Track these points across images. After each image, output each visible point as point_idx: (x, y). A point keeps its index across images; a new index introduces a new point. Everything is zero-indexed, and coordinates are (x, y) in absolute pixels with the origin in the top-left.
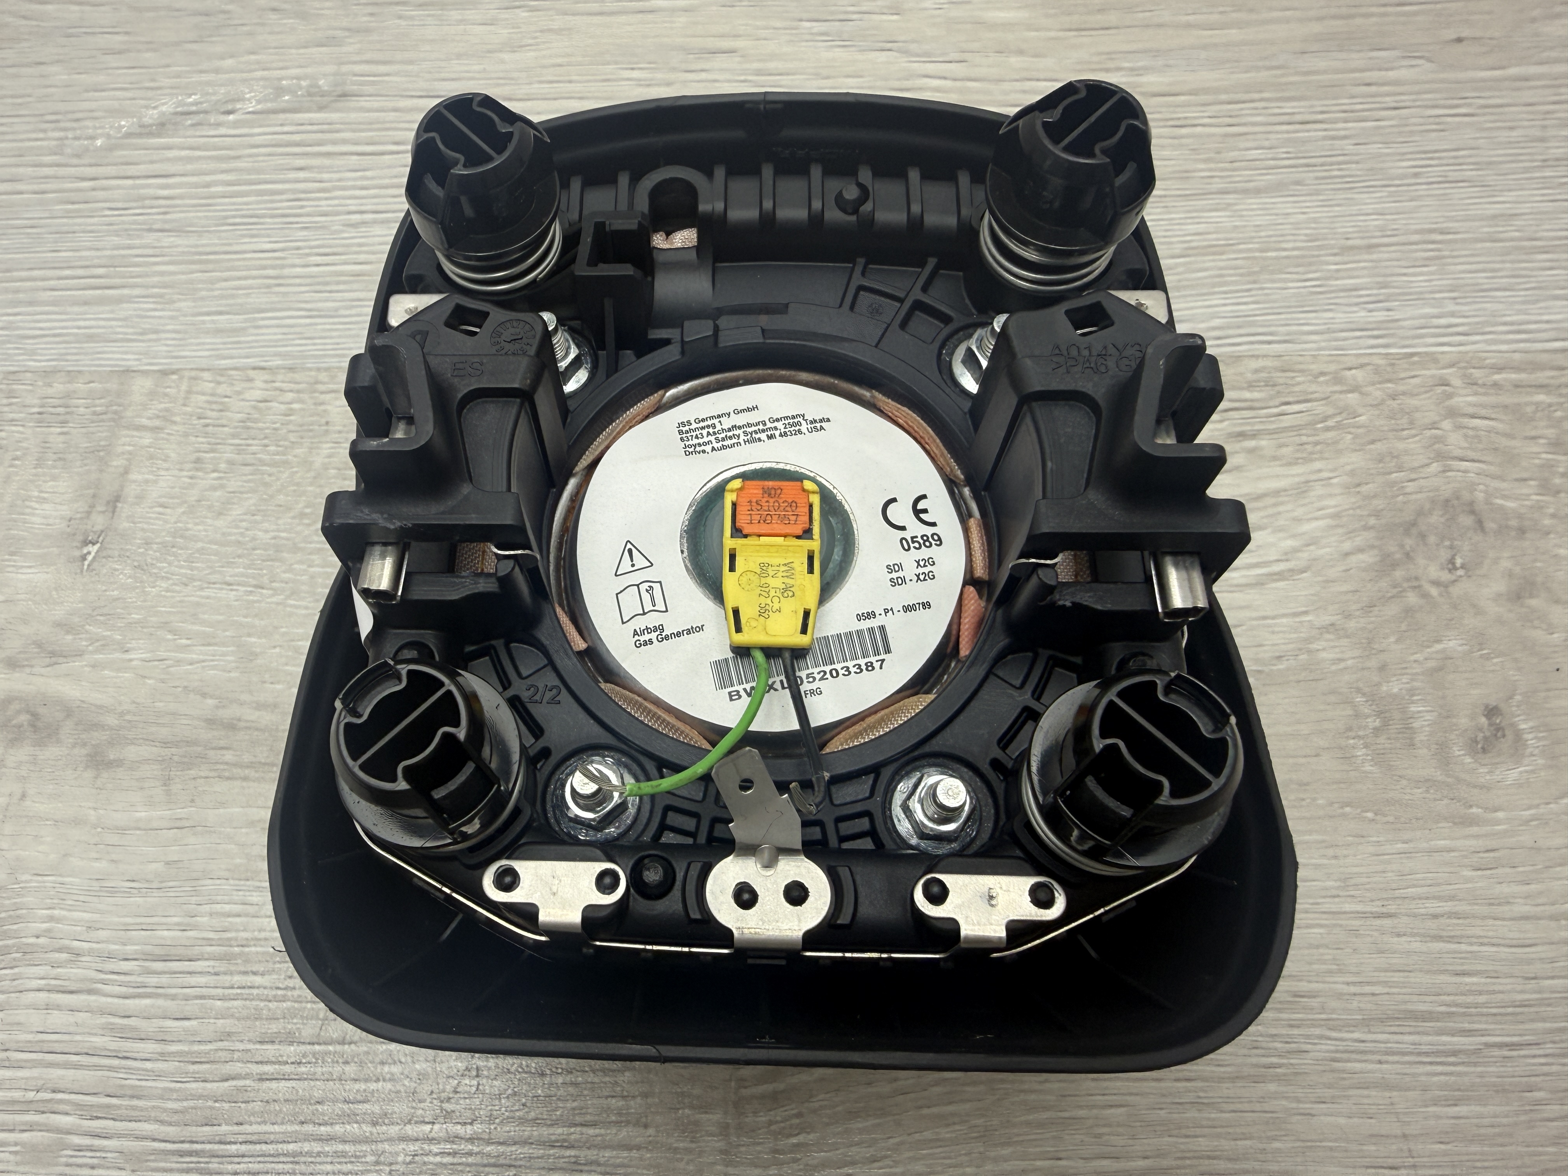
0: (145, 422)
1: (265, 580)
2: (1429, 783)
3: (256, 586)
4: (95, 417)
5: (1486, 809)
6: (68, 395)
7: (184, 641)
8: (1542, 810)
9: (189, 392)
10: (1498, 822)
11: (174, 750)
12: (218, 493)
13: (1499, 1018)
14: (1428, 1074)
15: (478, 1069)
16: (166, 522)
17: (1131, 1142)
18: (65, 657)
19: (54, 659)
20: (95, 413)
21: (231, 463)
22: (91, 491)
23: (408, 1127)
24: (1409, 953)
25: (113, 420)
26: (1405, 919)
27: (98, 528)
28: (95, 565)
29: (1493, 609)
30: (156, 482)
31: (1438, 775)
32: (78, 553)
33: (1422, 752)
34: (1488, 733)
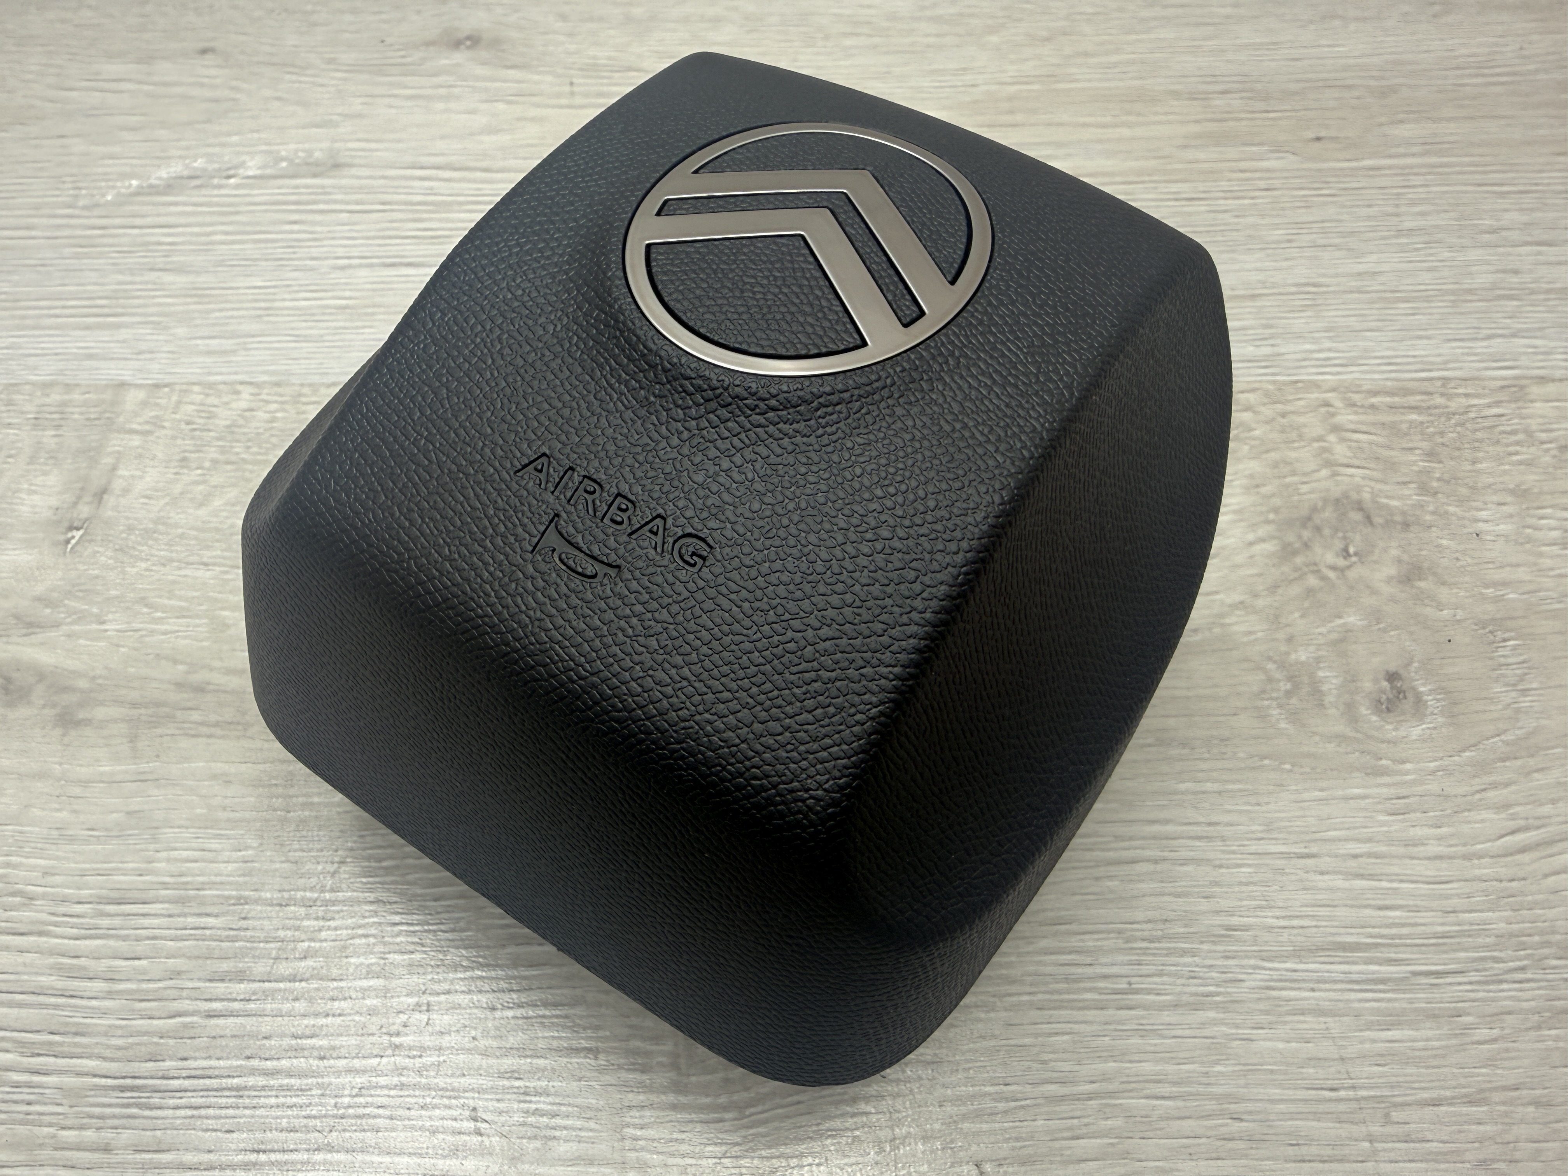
0: (135, 426)
2: (1341, 738)
4: (88, 423)
5: (1394, 761)
6: (64, 404)
7: (159, 614)
8: (1447, 762)
9: (179, 402)
10: (1407, 773)
11: (143, 711)
12: (201, 487)
13: (1423, 948)
14: (1361, 1000)
15: (428, 1004)
16: (150, 511)
17: (1077, 1068)
18: (42, 627)
19: (30, 630)
20: (88, 419)
21: (215, 462)
22: (79, 485)
23: (356, 1061)
24: (1332, 890)
25: (105, 425)
26: (1328, 859)
27: (84, 516)
28: (78, 548)
29: (1386, 589)
30: (141, 478)
31: (1349, 732)
32: (62, 538)
33: (1332, 711)
34: (1391, 696)
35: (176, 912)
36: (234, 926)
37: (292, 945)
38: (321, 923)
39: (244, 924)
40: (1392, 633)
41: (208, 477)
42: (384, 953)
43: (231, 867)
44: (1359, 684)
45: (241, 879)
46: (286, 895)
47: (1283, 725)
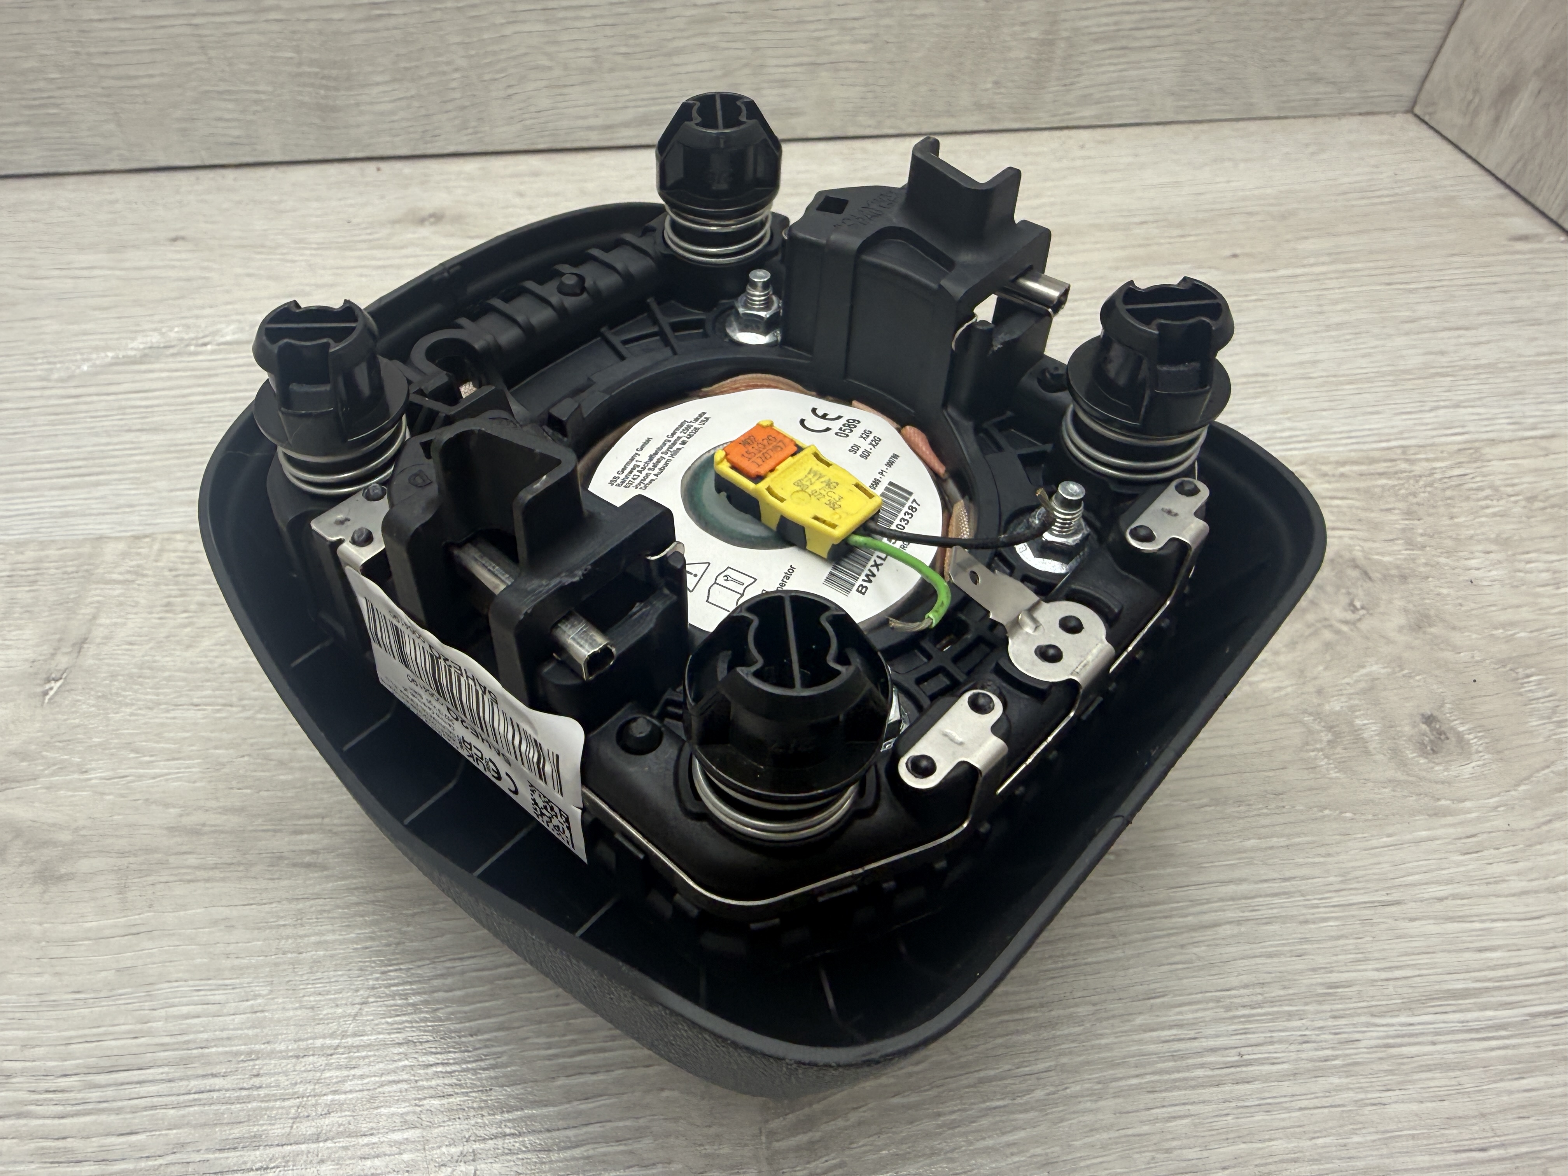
0: (115, 576)
1: (234, 699)
2: (1395, 783)
3: (225, 705)
4: (66, 576)
6: (39, 560)
7: (147, 759)
8: (1505, 797)
9: (161, 551)
10: (1468, 811)
11: (132, 859)
12: (188, 630)
14: (1485, 1050)
16: (134, 657)
18: (18, 782)
19: (6, 785)
20: (65, 573)
21: (201, 604)
22: (57, 636)
24: (1426, 936)
25: (83, 577)
26: (1413, 905)
27: (62, 667)
28: (57, 699)
29: (1402, 639)
30: (124, 624)
31: (1400, 776)
32: (39, 690)
33: (1379, 757)
34: (1432, 737)
35: (177, 1075)
36: (245, 1085)
37: (313, 1101)
38: (345, 1073)
39: (256, 1081)
40: (1418, 678)
41: (195, 620)
42: (420, 1099)
43: (238, 1019)
44: (1398, 729)
45: (250, 1032)
46: (302, 1044)
47: (1333, 774)
